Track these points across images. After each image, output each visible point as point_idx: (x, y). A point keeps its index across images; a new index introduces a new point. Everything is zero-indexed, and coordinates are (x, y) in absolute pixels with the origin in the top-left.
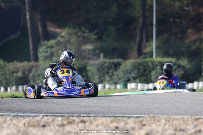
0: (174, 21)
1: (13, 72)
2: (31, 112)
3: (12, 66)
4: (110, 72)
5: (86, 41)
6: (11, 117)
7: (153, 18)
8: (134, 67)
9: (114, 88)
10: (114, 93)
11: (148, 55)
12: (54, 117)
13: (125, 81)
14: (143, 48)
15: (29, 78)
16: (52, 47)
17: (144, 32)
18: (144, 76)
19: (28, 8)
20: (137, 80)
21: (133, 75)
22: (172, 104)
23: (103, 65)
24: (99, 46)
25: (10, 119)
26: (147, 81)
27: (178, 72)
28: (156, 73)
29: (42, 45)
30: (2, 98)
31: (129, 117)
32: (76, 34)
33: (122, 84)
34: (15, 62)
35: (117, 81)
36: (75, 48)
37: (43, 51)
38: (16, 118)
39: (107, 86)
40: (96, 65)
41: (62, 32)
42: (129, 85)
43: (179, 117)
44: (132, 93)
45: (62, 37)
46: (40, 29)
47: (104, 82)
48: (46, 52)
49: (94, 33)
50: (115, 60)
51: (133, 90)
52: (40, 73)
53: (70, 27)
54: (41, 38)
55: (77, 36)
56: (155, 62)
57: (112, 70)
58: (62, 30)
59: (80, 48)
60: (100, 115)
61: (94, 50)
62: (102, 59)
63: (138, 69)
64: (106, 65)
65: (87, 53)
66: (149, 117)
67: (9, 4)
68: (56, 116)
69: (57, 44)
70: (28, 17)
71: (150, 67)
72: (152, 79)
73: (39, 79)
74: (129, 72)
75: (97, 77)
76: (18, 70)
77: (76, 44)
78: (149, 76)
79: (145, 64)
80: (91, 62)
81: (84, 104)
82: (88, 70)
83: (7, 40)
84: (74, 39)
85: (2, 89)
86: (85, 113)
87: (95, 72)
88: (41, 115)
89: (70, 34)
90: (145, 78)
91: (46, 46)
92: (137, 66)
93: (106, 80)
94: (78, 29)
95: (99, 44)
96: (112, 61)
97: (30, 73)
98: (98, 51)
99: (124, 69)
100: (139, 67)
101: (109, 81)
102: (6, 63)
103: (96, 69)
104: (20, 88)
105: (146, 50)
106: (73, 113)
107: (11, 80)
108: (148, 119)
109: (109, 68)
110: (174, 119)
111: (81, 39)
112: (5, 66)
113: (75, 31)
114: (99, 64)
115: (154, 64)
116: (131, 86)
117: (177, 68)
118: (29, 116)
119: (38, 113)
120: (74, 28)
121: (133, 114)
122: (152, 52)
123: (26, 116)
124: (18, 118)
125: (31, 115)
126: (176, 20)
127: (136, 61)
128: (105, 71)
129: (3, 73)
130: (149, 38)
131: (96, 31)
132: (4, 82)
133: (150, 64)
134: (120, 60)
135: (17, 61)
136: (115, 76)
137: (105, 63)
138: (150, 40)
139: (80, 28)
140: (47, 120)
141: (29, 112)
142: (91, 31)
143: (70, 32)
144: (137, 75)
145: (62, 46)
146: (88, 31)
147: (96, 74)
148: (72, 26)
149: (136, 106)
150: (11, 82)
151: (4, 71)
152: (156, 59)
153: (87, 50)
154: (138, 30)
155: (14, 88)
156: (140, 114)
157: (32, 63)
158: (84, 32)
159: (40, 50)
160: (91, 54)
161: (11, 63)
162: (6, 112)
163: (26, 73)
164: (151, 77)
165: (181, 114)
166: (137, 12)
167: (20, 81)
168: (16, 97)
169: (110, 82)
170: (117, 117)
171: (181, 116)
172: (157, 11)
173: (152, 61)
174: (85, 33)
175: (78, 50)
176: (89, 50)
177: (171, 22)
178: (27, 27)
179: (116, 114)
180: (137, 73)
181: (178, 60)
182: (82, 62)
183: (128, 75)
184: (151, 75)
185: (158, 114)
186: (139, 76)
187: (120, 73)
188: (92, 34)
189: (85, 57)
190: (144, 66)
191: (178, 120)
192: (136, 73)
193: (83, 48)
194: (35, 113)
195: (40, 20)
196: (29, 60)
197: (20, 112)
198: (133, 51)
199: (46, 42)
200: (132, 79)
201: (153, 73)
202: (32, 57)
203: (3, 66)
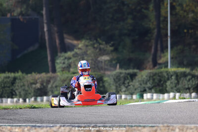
0: (188, 32)
1: (32, 84)
2: (49, 123)
3: (30, 77)
4: (126, 82)
5: (102, 52)
6: (29, 127)
7: (167, 29)
8: (150, 77)
9: (130, 98)
10: (130, 103)
11: (163, 66)
12: (71, 127)
13: (141, 91)
14: (158, 58)
15: (46, 90)
16: (70, 58)
17: (159, 43)
18: (160, 86)
19: (45, 21)
20: (153, 90)
21: (149, 85)
22: (186, 113)
23: (119, 76)
24: (115, 57)
25: (28, 130)
26: (163, 91)
27: (192, 81)
28: (171, 83)
29: (60, 56)
30: (20, 109)
31: (144, 127)
32: (93, 45)
33: (138, 94)
34: (33, 73)
35: (133, 91)
36: (92, 60)
37: (61, 63)
38: (33, 128)
39: (123, 97)
40: (112, 75)
41: (78, 44)
42: (145, 95)
43: (193, 126)
44: (147, 102)
45: (79, 49)
46: (57, 41)
47: (120, 92)
48: (64, 63)
49: (110, 44)
50: (131, 71)
51: (148, 100)
52: (58, 84)
53: (87, 39)
54: (59, 50)
55: (94, 48)
56: (169, 72)
57: (128, 81)
58: (79, 42)
59: (96, 60)
60: (116, 125)
61: (111, 61)
62: (118, 70)
63: (154, 80)
64: (122, 75)
65: (103, 64)
66: (164, 126)
67: (27, 17)
68: (73, 126)
69: (74, 56)
70: (45, 29)
71: (165, 77)
72: (167, 89)
73: (57, 90)
74: (145, 82)
75: (114, 87)
76: (36, 81)
77: (92, 55)
78: (165, 86)
79: (160, 74)
80: (108, 73)
81: (101, 114)
82: (105, 81)
83: (26, 52)
84: (90, 51)
85: (21, 100)
86: (102, 123)
87: (112, 83)
88: (58, 125)
89: (87, 46)
90: (161, 88)
91: (64, 58)
92: (153, 76)
93: (122, 90)
94: (95, 41)
95: (115, 55)
96: (128, 71)
97: (49, 84)
98: (114, 62)
99: (140, 79)
100: (155, 77)
101: (125, 91)
102: (24, 75)
103: (112, 80)
104: (39, 99)
105: (161, 61)
106: (90, 123)
107: (29, 91)
108: (162, 128)
109: (125, 79)
110: (187, 128)
111: (98, 50)
112: (24, 77)
113: (91, 42)
114: (115, 75)
115: (169, 74)
116: (147, 96)
117: (192, 78)
118: (47, 127)
119: (55, 124)
120: (90, 39)
121: (148, 123)
122: (167, 62)
123: (43, 127)
124: (35, 129)
125: (49, 125)
126: (190, 31)
127: (151, 71)
128: (122, 81)
129: (22, 84)
130: (164, 49)
131: (112, 43)
132: (22, 93)
133: (165, 74)
134: (135, 71)
135: (35, 72)
136: (131, 86)
137: (121, 73)
138: (165, 51)
139: (97, 40)
140: (65, 130)
141: (47, 122)
142: (107, 43)
143: (87, 43)
144: (153, 85)
145: (79, 57)
146: (104, 43)
147: (113, 84)
148: (88, 38)
149: (151, 115)
150: (30, 94)
151: (23, 83)
152: (171, 69)
153: (103, 61)
154: (153, 41)
155: (33, 99)
156: (155, 123)
157: (50, 74)
158: (100, 44)
159: (58, 61)
160: (107, 65)
161: (29, 75)
162: (24, 123)
163: (45, 84)
164: (166, 87)
165: (194, 123)
166: (151, 23)
167: (39, 92)
168: (34, 108)
169: (126, 93)
170: (132, 126)
171: (195, 125)
172: (171, 23)
173: (167, 72)
174: (102, 44)
175: (95, 62)
176: (105, 61)
177: (185, 33)
178: (45, 40)
179: (132, 123)
180: (153, 83)
181: (192, 70)
182: (99, 73)
183: (143, 85)
184: (166, 85)
185: (172, 123)
186: (155, 86)
187: (136, 83)
188: (108, 46)
189: (102, 68)
190: (159, 76)
191: (191, 129)
192: (151, 83)
193: (99, 59)
194: (52, 123)
195: (57, 33)
196: (47, 71)
197: (38, 122)
198: (149, 62)
199: (63, 54)
200: (147, 89)
201: (168, 83)
202: (50, 69)
203: (21, 77)
